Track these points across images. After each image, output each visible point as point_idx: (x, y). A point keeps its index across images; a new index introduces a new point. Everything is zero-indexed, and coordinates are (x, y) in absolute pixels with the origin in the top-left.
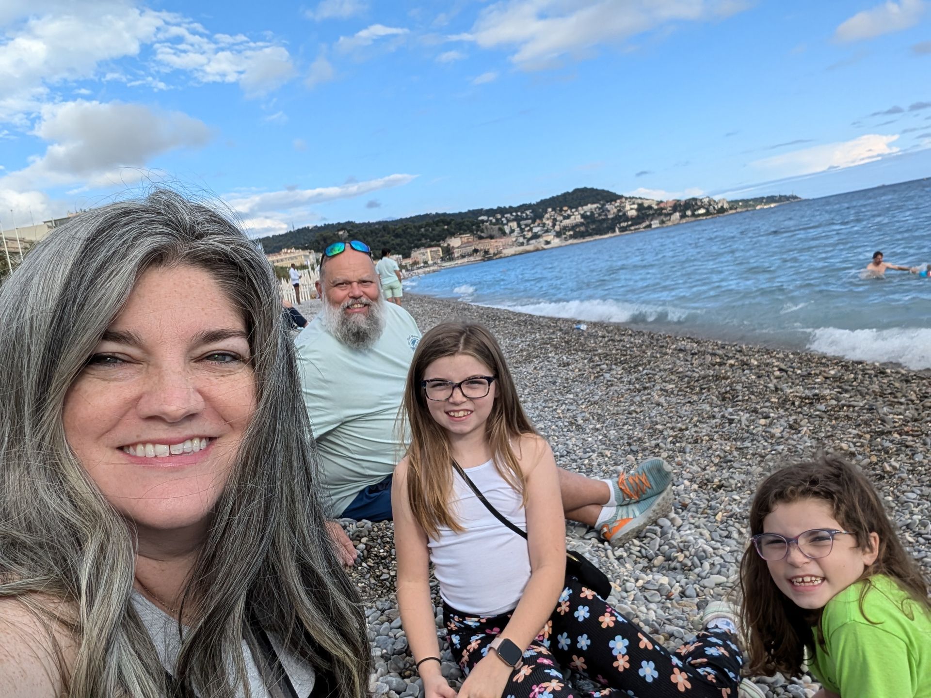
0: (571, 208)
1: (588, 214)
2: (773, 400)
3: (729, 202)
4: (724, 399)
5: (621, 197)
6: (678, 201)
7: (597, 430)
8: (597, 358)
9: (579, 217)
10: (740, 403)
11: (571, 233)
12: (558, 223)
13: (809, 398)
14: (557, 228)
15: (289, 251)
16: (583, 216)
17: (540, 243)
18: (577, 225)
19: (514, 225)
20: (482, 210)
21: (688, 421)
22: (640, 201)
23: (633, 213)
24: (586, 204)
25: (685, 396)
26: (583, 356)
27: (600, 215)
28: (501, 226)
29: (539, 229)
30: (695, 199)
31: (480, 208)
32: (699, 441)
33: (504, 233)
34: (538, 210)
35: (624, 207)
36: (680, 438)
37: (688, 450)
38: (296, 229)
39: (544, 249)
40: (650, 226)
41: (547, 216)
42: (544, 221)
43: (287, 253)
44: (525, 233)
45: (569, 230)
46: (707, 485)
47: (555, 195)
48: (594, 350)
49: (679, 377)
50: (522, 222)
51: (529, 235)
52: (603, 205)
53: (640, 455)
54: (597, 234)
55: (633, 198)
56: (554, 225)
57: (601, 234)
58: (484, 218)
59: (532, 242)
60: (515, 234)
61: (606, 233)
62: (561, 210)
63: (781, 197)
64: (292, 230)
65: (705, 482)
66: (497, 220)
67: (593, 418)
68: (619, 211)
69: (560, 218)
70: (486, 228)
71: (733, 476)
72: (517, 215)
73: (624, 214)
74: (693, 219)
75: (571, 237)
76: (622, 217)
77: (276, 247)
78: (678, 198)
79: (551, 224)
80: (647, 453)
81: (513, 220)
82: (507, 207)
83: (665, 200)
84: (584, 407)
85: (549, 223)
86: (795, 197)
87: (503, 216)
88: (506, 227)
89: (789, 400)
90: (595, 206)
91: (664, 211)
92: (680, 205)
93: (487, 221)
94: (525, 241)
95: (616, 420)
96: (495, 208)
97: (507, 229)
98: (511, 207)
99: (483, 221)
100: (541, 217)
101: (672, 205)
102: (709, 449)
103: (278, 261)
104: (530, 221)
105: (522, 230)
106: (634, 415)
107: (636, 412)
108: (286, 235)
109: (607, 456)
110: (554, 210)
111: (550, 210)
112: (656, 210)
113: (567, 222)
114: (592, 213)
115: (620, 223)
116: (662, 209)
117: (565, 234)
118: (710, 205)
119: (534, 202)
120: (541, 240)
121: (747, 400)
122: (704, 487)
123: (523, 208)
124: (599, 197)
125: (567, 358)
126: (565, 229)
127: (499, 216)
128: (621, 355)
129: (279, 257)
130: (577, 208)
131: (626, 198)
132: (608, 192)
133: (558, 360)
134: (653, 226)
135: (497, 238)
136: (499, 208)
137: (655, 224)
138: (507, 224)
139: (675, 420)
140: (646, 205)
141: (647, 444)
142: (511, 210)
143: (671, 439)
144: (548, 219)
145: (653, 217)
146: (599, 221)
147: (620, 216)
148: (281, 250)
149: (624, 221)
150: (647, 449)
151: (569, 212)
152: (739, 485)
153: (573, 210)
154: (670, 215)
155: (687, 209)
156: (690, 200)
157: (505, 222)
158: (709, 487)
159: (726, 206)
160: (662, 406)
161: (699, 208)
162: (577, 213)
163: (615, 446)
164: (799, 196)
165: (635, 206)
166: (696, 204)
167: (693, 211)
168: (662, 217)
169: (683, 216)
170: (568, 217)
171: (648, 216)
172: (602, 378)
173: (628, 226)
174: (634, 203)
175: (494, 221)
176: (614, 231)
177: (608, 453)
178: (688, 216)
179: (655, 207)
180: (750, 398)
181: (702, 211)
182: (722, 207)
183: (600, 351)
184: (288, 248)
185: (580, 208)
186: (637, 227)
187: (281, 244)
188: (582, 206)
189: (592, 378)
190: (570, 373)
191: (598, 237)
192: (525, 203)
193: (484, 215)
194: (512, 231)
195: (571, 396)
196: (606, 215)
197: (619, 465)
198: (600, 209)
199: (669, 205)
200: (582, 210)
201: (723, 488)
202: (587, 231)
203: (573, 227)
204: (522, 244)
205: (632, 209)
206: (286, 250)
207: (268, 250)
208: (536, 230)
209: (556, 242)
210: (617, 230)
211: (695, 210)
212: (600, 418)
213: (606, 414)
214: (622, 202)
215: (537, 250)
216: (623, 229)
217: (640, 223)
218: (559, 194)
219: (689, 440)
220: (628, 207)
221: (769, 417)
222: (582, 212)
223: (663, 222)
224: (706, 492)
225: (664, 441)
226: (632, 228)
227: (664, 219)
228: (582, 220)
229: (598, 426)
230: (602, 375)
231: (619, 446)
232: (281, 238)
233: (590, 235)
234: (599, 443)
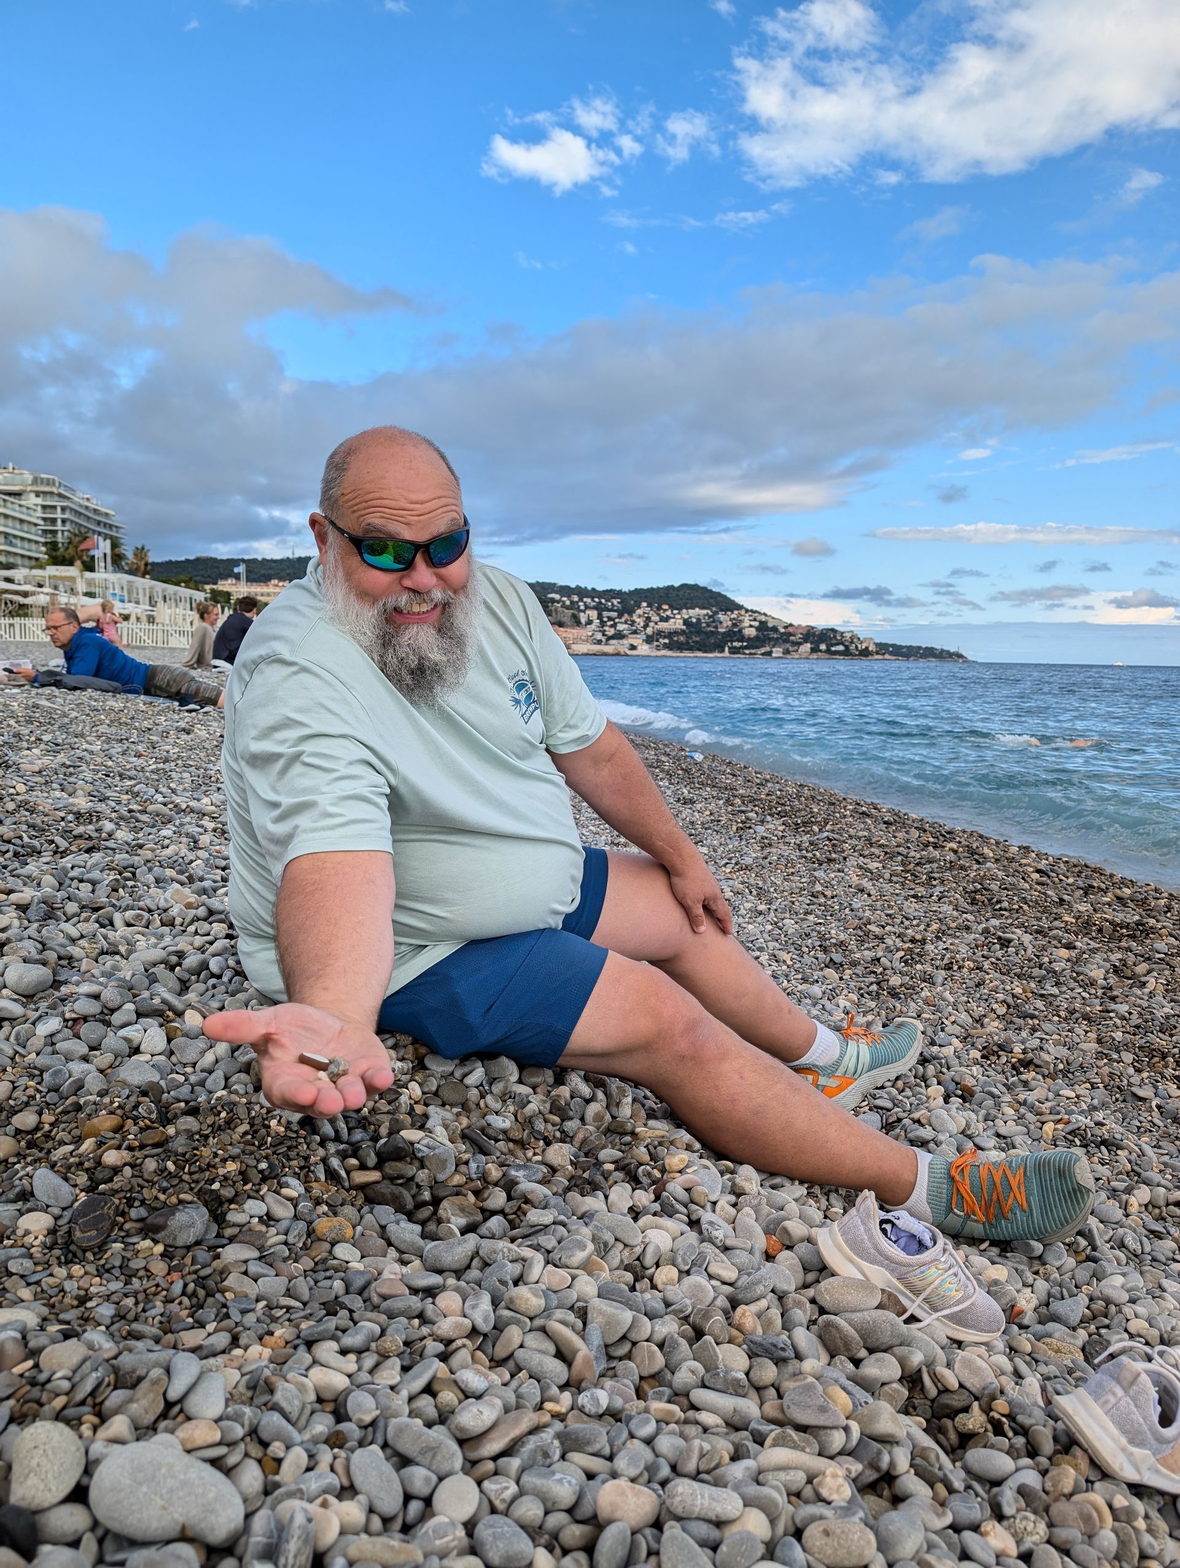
0: (672, 608)
1: (694, 620)
2: (1066, 918)
3: (877, 645)
4: (974, 902)
5: (739, 607)
6: (813, 628)
7: (761, 913)
8: (738, 801)
9: (681, 621)
10: (1006, 913)
11: (667, 641)
12: (652, 624)
13: (1127, 927)
14: (649, 631)
15: (281, 584)
16: (686, 622)
17: (622, 646)
18: (676, 633)
19: (593, 614)
20: (555, 584)
21: (922, 927)
22: (763, 618)
23: (751, 632)
24: (693, 608)
25: (903, 884)
26: (715, 794)
27: (708, 625)
28: (575, 612)
29: (626, 626)
30: (833, 630)
31: (553, 581)
32: (955, 967)
33: (578, 623)
34: (629, 601)
35: (741, 621)
36: (920, 955)
37: (940, 980)
38: (297, 556)
39: (627, 655)
40: (769, 654)
41: (639, 612)
42: (635, 617)
43: (277, 586)
44: (606, 628)
45: (665, 637)
46: (999, 1057)
47: (655, 586)
48: (732, 789)
49: (886, 853)
50: (605, 614)
51: (611, 632)
52: (716, 613)
53: (848, 972)
54: (699, 650)
55: (756, 612)
56: (646, 626)
57: (705, 652)
58: (557, 597)
59: (612, 642)
60: (593, 627)
61: (711, 651)
62: (659, 608)
63: (942, 651)
64: (291, 557)
65: (995, 1048)
66: (572, 602)
67: (751, 892)
68: (735, 625)
69: (656, 618)
70: (556, 610)
71: (1046, 1046)
72: (600, 603)
73: (740, 631)
74: (827, 656)
75: (666, 646)
76: (735, 634)
77: (263, 575)
78: (812, 624)
79: (642, 624)
80: (859, 970)
81: (594, 608)
82: (589, 588)
83: (795, 623)
84: (728, 870)
85: (640, 622)
86: (960, 656)
87: (581, 600)
88: (582, 614)
89: (1095, 925)
90: (705, 612)
91: (792, 638)
92: (814, 634)
93: (558, 602)
94: (604, 639)
95: (793, 903)
96: (573, 586)
97: (583, 618)
98: (593, 589)
99: (553, 601)
100: (631, 612)
101: (804, 632)
102: (978, 985)
103: (262, 595)
104: (615, 614)
105: (603, 624)
106: (822, 900)
107: (825, 896)
108: (282, 561)
109: (784, 961)
110: (650, 605)
111: (644, 604)
112: (782, 634)
113: (663, 626)
114: (699, 620)
115: (732, 642)
116: (791, 634)
117: (657, 641)
118: (852, 642)
119: (625, 589)
120: (625, 641)
121: (1017, 911)
122: (993, 1058)
123: (610, 594)
124: (712, 601)
125: (689, 792)
126: (660, 634)
127: (576, 598)
128: (778, 803)
129: (265, 590)
130: (680, 609)
131: (747, 611)
132: (725, 597)
133: (675, 793)
134: (774, 655)
135: (567, 626)
136: (578, 587)
137: (777, 652)
138: (584, 611)
139: (898, 921)
140: (770, 625)
141: (858, 955)
142: (593, 593)
143: (902, 953)
144: (640, 616)
145: (776, 642)
146: (706, 633)
147: (734, 632)
148: (270, 580)
149: (739, 641)
150: (859, 963)
151: (669, 613)
152: (1061, 1066)
153: (675, 612)
154: (799, 644)
155: (822, 642)
156: (828, 630)
157: (582, 608)
158: (1004, 1059)
159: (872, 648)
160: (869, 895)
161: (837, 644)
162: (678, 616)
163: (799, 948)
164: (964, 654)
165: (756, 624)
166: (835, 637)
167: (829, 646)
168: (788, 645)
169: (815, 650)
170: (666, 619)
171: (770, 639)
172: (752, 831)
173: (741, 647)
174: (755, 620)
175: (568, 603)
176: (723, 651)
177: (786, 957)
178: (821, 651)
179: (782, 630)
180: (1021, 907)
181: (841, 648)
182: (867, 648)
183: (741, 791)
184: (281, 579)
185: (684, 611)
186: (753, 651)
187: (271, 572)
188: (687, 609)
189: (734, 828)
190: (696, 813)
191: (700, 654)
192: (614, 588)
193: (556, 593)
194: (590, 622)
195: (705, 850)
196: (716, 627)
197: (812, 983)
198: (710, 617)
199: (800, 631)
200: (685, 613)
201: (1032, 1067)
202: (687, 643)
203: (670, 635)
204: (599, 642)
205: (751, 626)
206: (276, 581)
207: (252, 576)
208: (620, 627)
209: (644, 649)
210: (727, 649)
211: (832, 645)
212: (761, 893)
213: (772, 890)
214: (740, 615)
215: (618, 654)
216: (734, 651)
217: (758, 648)
218: (661, 586)
219: (938, 963)
220: (746, 623)
221: (1075, 948)
222: (686, 617)
223: (787, 652)
224: (999, 1069)
225: (889, 955)
226: (747, 652)
227: (791, 649)
228: (684, 627)
229: (762, 907)
230: (750, 828)
231: (805, 949)
232: (273, 565)
233: (691, 649)
234: (766, 936)
